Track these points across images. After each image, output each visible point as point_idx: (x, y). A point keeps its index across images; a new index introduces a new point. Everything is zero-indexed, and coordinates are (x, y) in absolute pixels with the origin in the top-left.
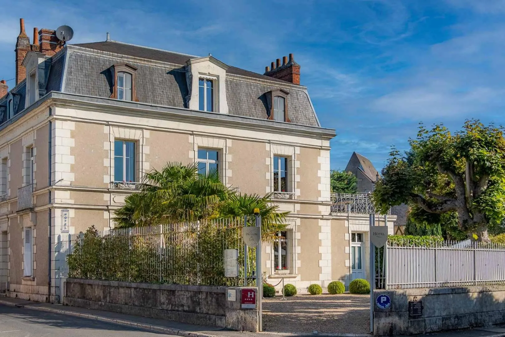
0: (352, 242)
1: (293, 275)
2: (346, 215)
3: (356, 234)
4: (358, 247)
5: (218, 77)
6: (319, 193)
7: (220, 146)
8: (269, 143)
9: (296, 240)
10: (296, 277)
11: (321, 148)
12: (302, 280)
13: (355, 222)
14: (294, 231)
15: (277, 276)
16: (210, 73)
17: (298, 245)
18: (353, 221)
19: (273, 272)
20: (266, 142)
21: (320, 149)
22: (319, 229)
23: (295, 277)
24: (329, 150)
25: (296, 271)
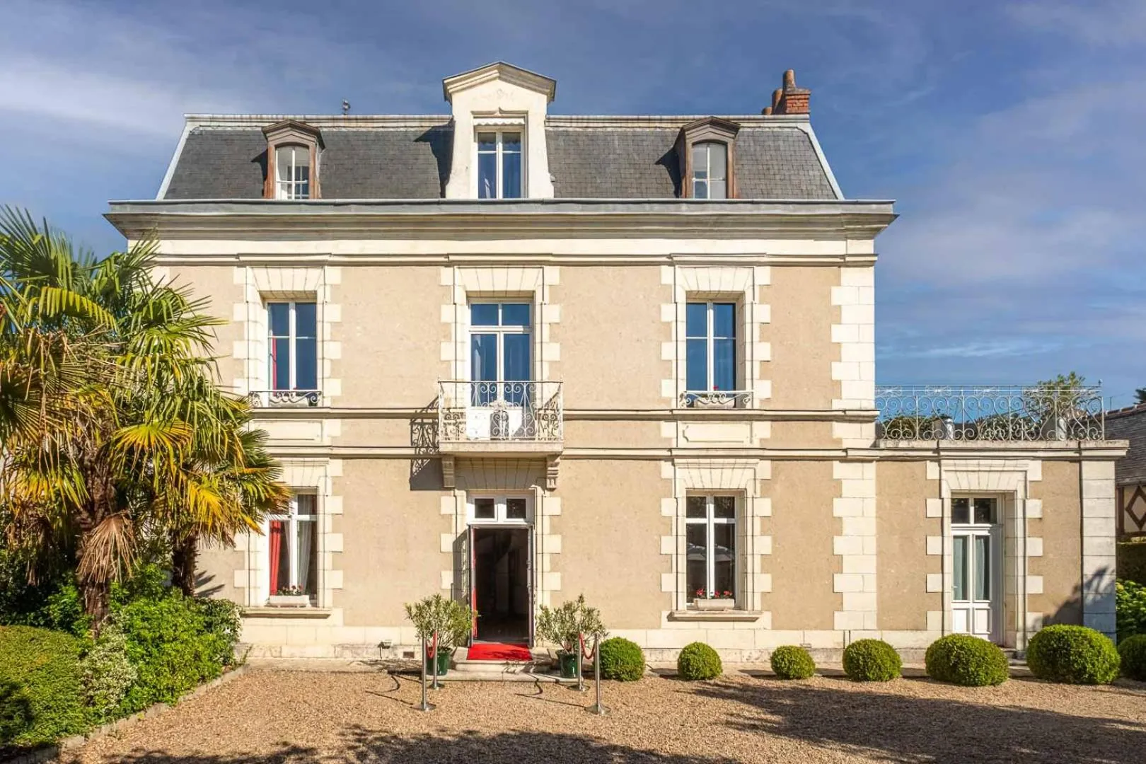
0: (953, 522)
1: (745, 614)
2: (933, 444)
3: (971, 502)
4: (978, 537)
5: (524, 115)
6: (835, 387)
7: (527, 286)
8: (672, 264)
9: (756, 519)
10: (757, 618)
11: (842, 262)
12: (774, 627)
13: (967, 465)
14: (750, 494)
15: (692, 614)
16: (503, 109)
17: (763, 533)
18: (957, 462)
19: (683, 604)
20: (659, 264)
21: (839, 265)
22: (836, 488)
23: (753, 620)
24: (871, 264)
25: (755, 603)
